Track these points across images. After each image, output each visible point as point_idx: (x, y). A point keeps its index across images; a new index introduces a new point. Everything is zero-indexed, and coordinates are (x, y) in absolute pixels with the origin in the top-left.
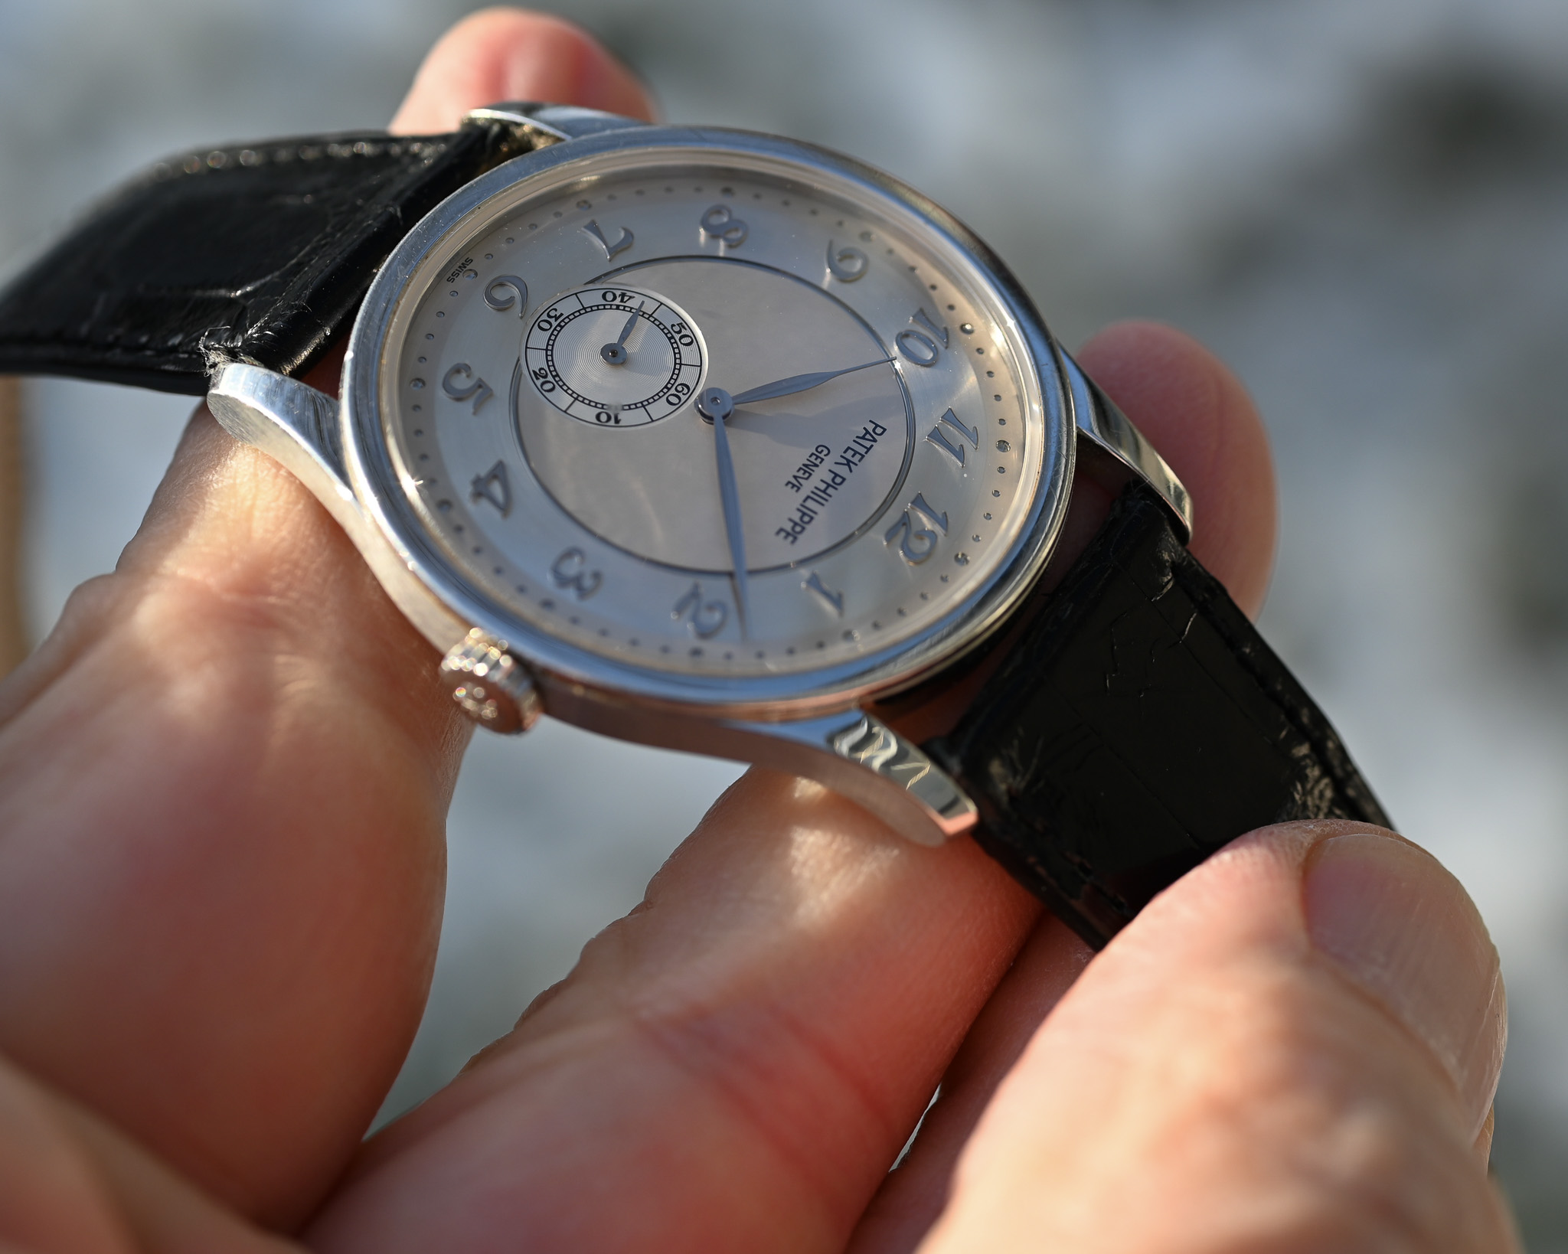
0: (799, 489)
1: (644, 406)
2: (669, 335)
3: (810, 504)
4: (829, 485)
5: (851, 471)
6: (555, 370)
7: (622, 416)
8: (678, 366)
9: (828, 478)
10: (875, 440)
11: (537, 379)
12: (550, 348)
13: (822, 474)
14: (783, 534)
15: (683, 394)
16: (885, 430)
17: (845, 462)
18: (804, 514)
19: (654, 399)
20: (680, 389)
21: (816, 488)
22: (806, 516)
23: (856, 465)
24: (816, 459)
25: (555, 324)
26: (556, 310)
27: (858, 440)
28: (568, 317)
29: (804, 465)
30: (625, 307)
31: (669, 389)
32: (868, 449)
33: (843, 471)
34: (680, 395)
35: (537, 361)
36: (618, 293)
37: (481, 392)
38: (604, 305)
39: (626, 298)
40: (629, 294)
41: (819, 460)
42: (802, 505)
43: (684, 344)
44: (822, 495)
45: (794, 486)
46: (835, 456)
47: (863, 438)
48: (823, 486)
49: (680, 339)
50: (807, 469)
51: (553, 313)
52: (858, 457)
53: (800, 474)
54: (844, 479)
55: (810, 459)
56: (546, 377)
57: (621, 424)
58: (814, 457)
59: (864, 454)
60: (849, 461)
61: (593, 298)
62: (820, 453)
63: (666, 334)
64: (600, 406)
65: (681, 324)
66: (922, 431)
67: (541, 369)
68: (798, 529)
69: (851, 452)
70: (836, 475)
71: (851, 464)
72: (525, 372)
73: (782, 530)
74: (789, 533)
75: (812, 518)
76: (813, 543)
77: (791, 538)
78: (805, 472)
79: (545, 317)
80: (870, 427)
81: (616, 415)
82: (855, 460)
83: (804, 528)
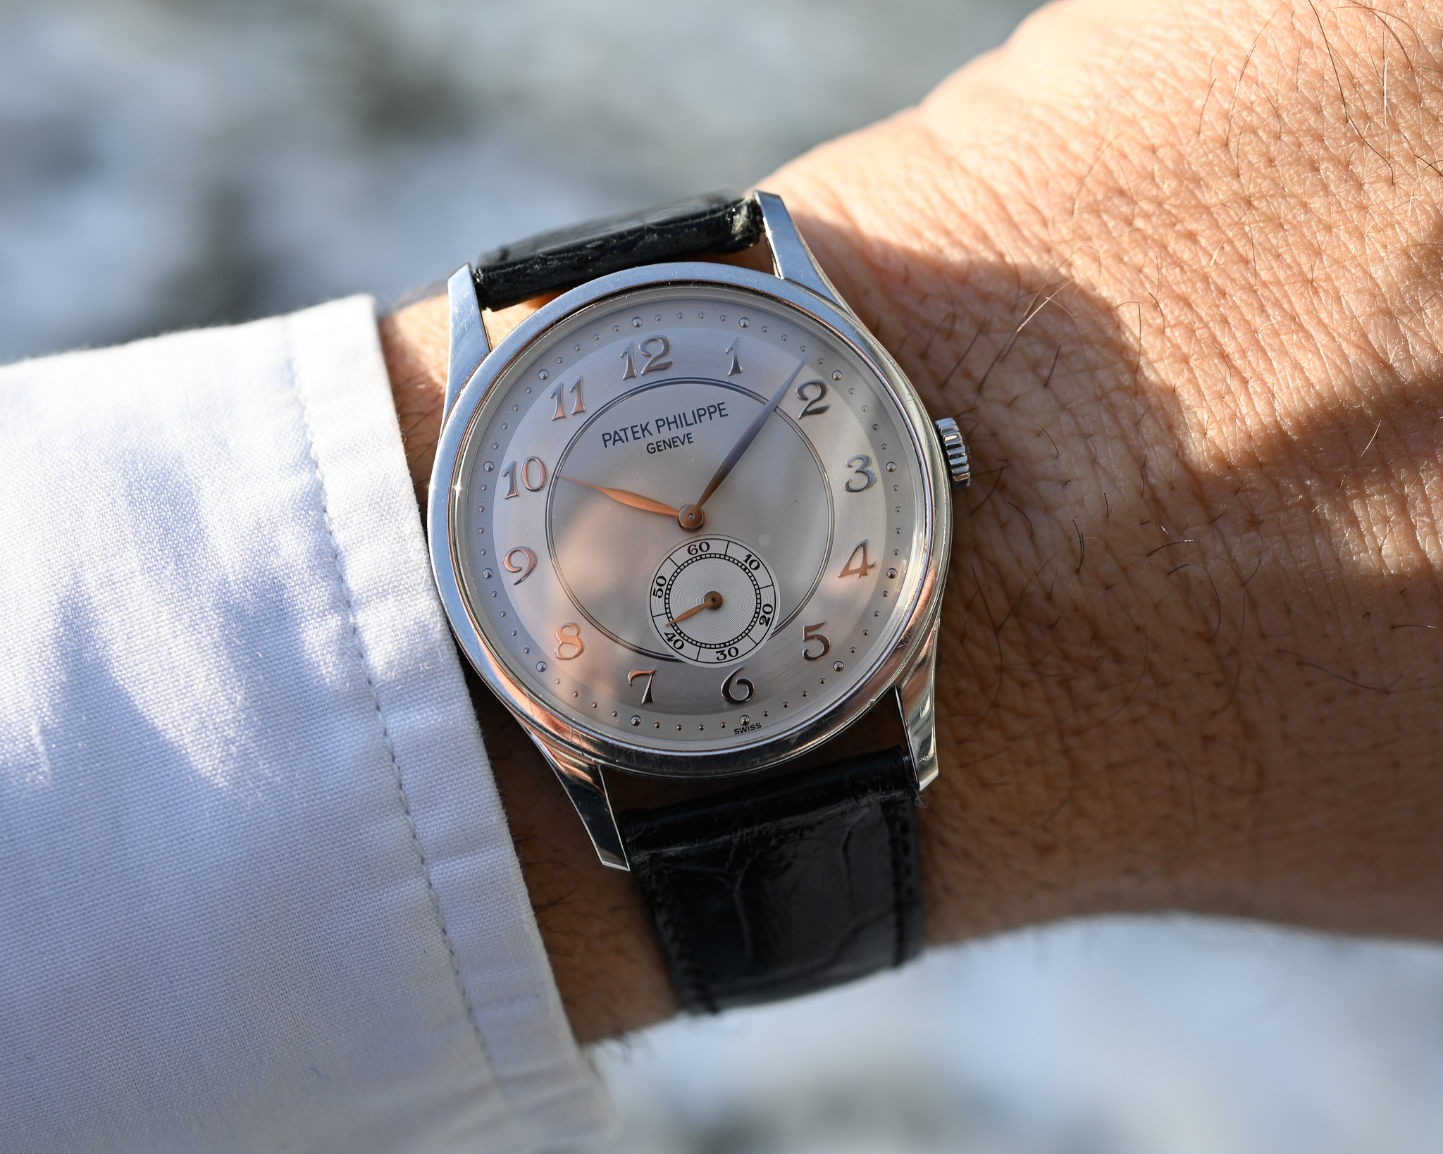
0: (687, 435)
1: (725, 555)
2: (668, 592)
3: (690, 420)
4: (669, 424)
5: (648, 423)
6: (754, 617)
7: (742, 558)
8: (682, 567)
9: (665, 429)
10: (616, 432)
11: (769, 619)
12: (744, 635)
13: (666, 434)
14: (723, 413)
15: (695, 546)
16: (603, 435)
17: (646, 432)
18: (700, 416)
19: (716, 556)
20: (694, 552)
21: (678, 427)
22: (699, 415)
23: (641, 425)
24: (661, 446)
25: (727, 649)
26: (718, 658)
27: (625, 440)
28: (715, 648)
29: (671, 447)
30: (676, 631)
31: (701, 556)
32: (624, 430)
33: (653, 427)
34: (698, 548)
35: (759, 630)
36: (671, 643)
37: (811, 633)
38: (687, 640)
39: (670, 636)
40: (666, 638)
41: (659, 444)
42: (696, 423)
43: (665, 579)
44: (680, 421)
45: (689, 439)
46: (649, 439)
47: (621, 439)
48: (673, 426)
49: (663, 585)
50: (671, 444)
51: (722, 657)
52: (635, 430)
53: (678, 443)
54: (657, 421)
55: (664, 449)
56: (764, 617)
57: (748, 553)
58: (660, 448)
59: (630, 429)
60: (643, 431)
61: (690, 650)
62: (654, 448)
63: (669, 594)
64: (750, 574)
65: (654, 594)
66: (582, 419)
67: (761, 624)
68: (712, 409)
69: (636, 435)
70: (658, 427)
71: (644, 428)
72: (772, 630)
73: (722, 416)
74: (720, 410)
75: (698, 410)
76: (713, 395)
77: (721, 407)
78: (674, 442)
79: (729, 658)
80: (610, 443)
81: (746, 561)
82: (639, 429)
83: (708, 407)
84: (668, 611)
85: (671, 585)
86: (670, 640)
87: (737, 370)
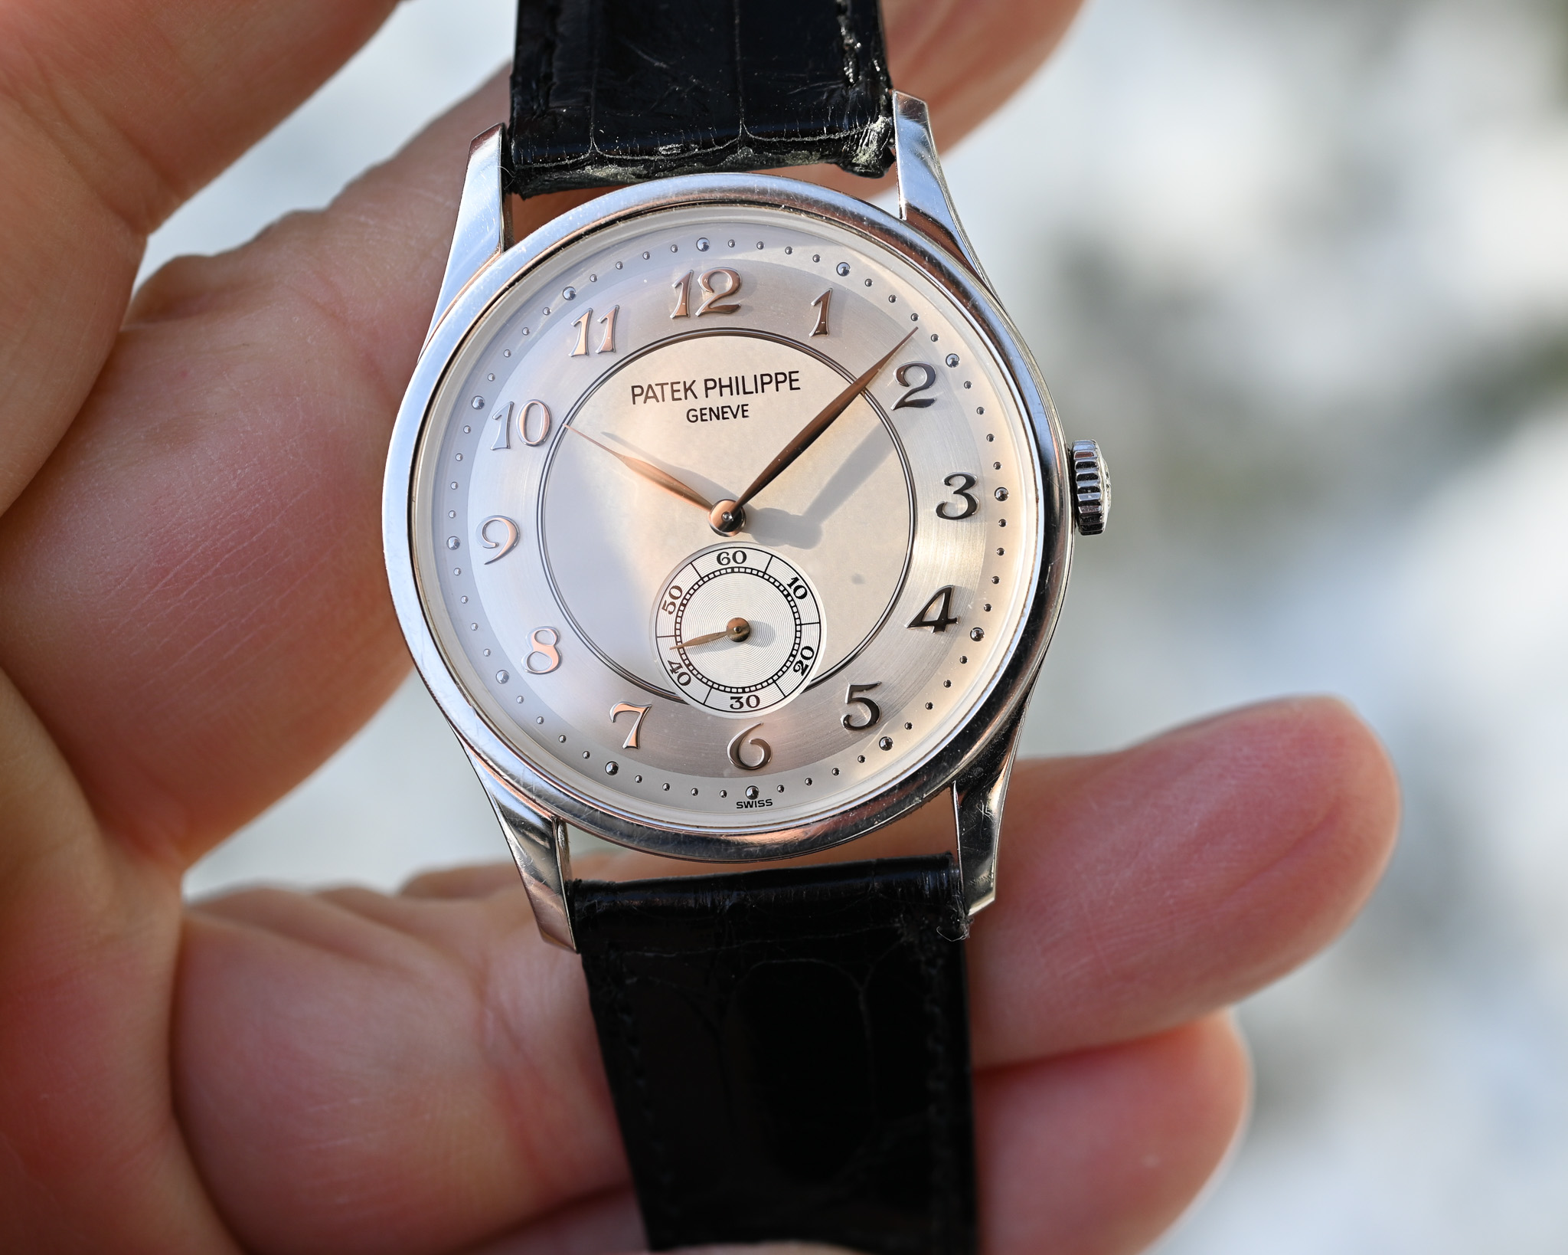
0: (743, 406)
1: (765, 573)
2: (682, 608)
3: (750, 387)
4: (721, 387)
5: (694, 381)
6: (788, 661)
7: (786, 581)
8: (706, 579)
9: (715, 393)
10: (650, 386)
11: (807, 666)
12: (770, 681)
13: (715, 400)
14: (795, 384)
15: (728, 554)
16: (633, 387)
17: (689, 393)
18: (763, 384)
19: (751, 571)
20: (725, 561)
22: (763, 382)
23: (685, 382)
24: (705, 414)
25: (745, 696)
26: (731, 706)
27: (660, 398)
28: (731, 692)
29: (718, 418)
30: (684, 661)
31: (733, 568)
32: (662, 385)
33: (699, 388)
34: (730, 557)
35: (791, 679)
36: (675, 676)
37: (858, 694)
38: (696, 676)
39: (675, 666)
40: (669, 668)
41: (704, 412)
42: (757, 392)
43: (681, 591)
44: (736, 385)
45: (743, 411)
46: (691, 403)
47: (655, 397)
48: (726, 391)
49: (677, 598)
50: (720, 414)
51: (737, 705)
52: (676, 387)
53: (729, 415)
54: (706, 381)
55: (709, 419)
56: (801, 662)
57: (795, 576)
58: (704, 417)
59: (670, 385)
60: (686, 391)
61: (697, 689)
62: (696, 416)
63: (683, 611)
64: (792, 604)
65: (663, 608)
66: (611, 359)
67: (796, 671)
68: (781, 378)
69: (677, 395)
70: (707, 389)
71: (687, 387)
72: (807, 683)
73: (792, 389)
74: (791, 381)
75: (762, 376)
76: (786, 358)
77: (794, 376)
78: (723, 413)
79: (746, 708)
80: (640, 400)
81: (790, 585)
82: (681, 387)
83: (776, 374)
84: (678, 632)
85: (688, 600)
86: (673, 671)
87: (822, 330)
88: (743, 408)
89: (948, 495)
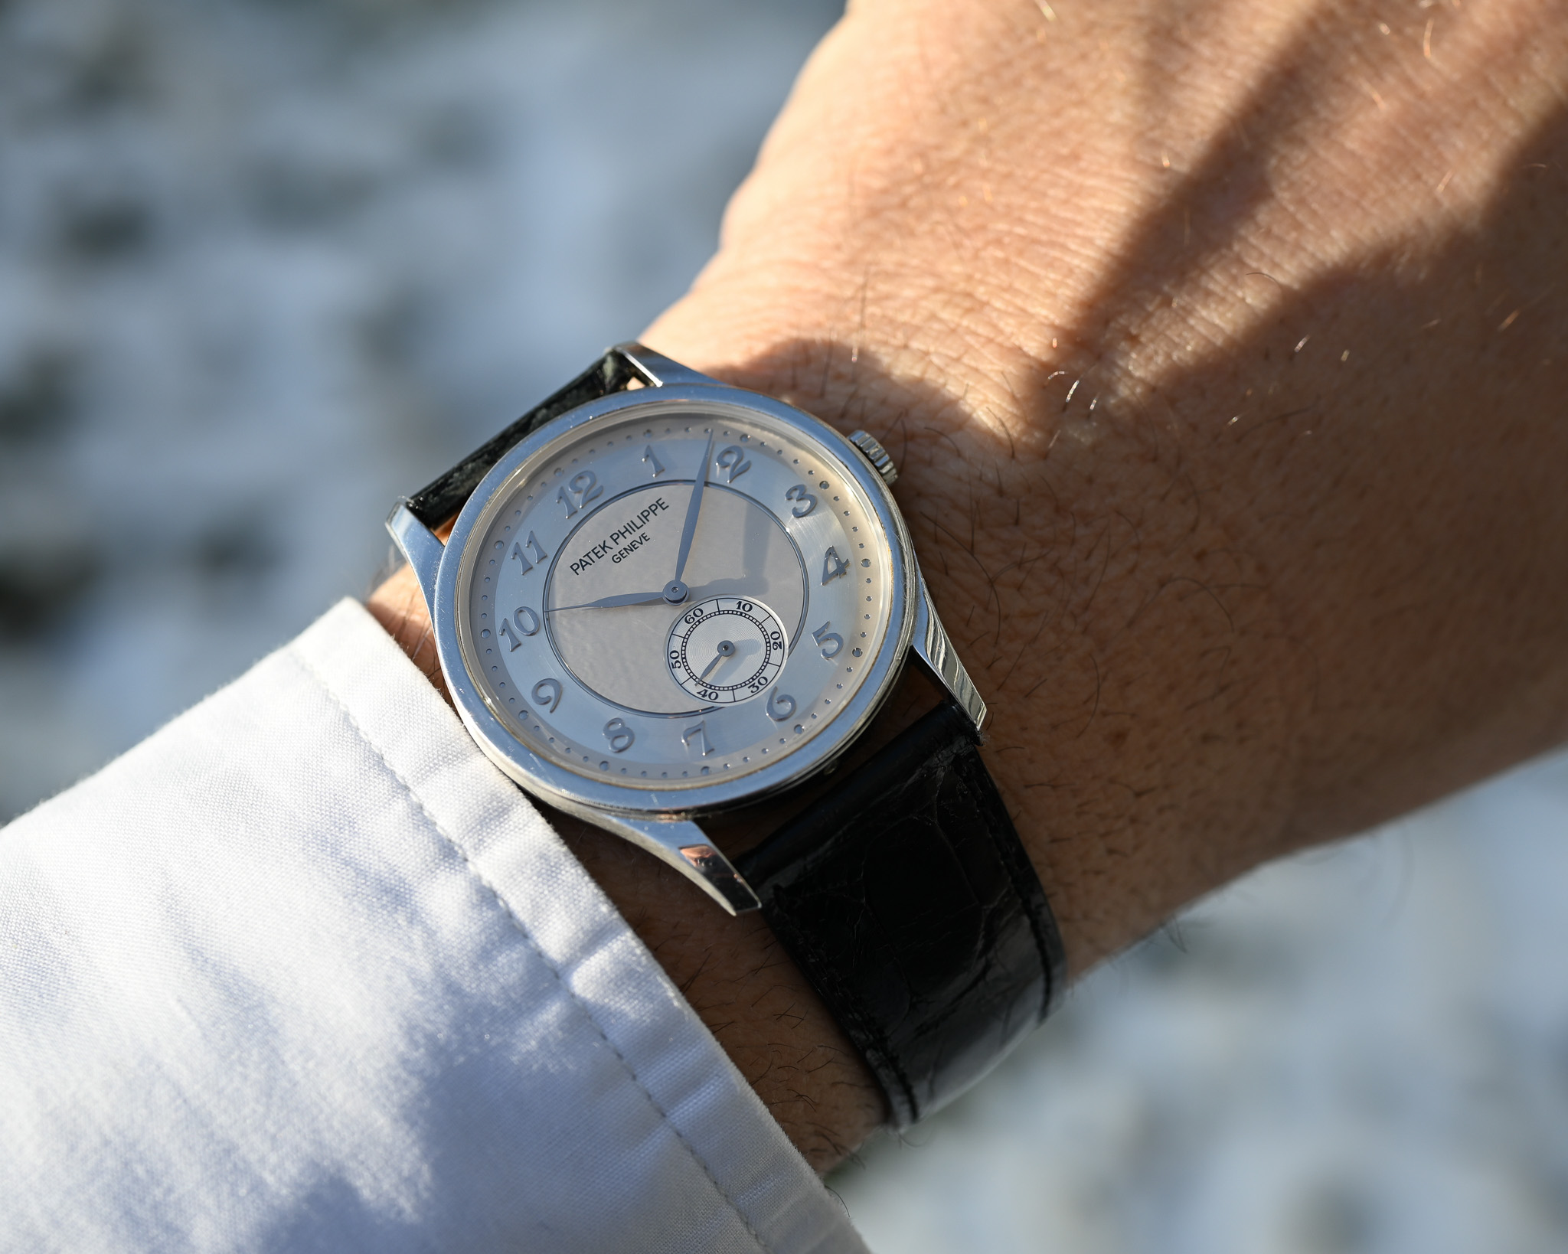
0: (642, 535)
1: (719, 611)
2: (684, 661)
3: (639, 523)
4: (622, 534)
5: (604, 542)
6: (767, 647)
7: (735, 607)
8: (687, 636)
9: (621, 539)
10: (581, 560)
11: (780, 642)
12: (765, 664)
13: (624, 543)
14: (664, 506)
15: (690, 615)
16: (571, 567)
17: (606, 549)
18: (645, 517)
19: (712, 615)
20: (691, 620)
21: (631, 533)
22: (644, 517)
23: (600, 545)
24: (623, 553)
25: (756, 681)
26: (752, 692)
27: (591, 562)
28: (746, 685)
29: (632, 551)
30: (706, 687)
31: (698, 621)
32: (587, 555)
33: (610, 543)
34: (693, 616)
35: (776, 655)
36: (707, 698)
37: (821, 635)
38: (719, 690)
39: (703, 693)
40: (700, 696)
41: (621, 553)
42: (645, 523)
43: (677, 652)
44: (630, 528)
45: (644, 538)
46: (610, 553)
47: (587, 563)
48: (627, 534)
49: (677, 657)
50: (632, 547)
51: (755, 689)
52: (596, 551)
53: (638, 545)
54: (611, 537)
55: (627, 555)
56: (775, 643)
57: (738, 601)
58: (624, 555)
60: (603, 549)
61: (724, 696)
62: (619, 558)
63: (686, 662)
64: (747, 616)
65: (673, 668)
66: (547, 563)
67: (776, 649)
68: (653, 508)
69: (599, 555)
70: (615, 540)
71: (602, 546)
72: (787, 651)
73: (664, 509)
74: (661, 505)
75: (642, 513)
76: (649, 497)
77: (660, 502)
78: (633, 546)
79: (761, 687)
80: (580, 570)
81: (739, 608)
82: (599, 549)
83: (650, 508)
84: (691, 674)
85: (685, 654)
86: (704, 696)
87: (659, 470)
88: (643, 536)
89: (794, 503)
